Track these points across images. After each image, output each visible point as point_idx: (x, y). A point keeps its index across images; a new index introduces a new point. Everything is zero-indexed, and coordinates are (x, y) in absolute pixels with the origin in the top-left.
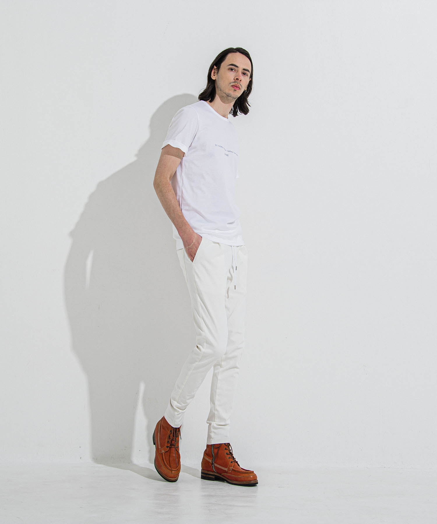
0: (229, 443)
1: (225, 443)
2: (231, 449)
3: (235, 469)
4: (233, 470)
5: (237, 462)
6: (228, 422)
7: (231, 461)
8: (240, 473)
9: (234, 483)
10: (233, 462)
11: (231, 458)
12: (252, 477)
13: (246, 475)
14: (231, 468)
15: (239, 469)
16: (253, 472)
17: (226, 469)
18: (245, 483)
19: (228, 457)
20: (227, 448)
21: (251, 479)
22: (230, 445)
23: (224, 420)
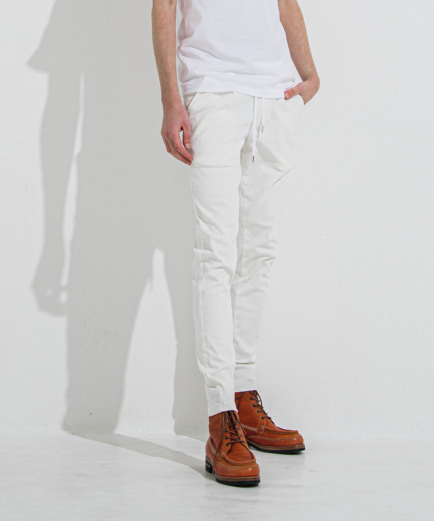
0: (256, 391)
1: (249, 391)
2: (259, 399)
3: (269, 428)
4: (266, 429)
5: (270, 418)
6: (254, 359)
7: (261, 417)
8: (278, 434)
9: (269, 449)
10: (265, 418)
11: (260, 412)
12: (295, 439)
13: (287, 437)
14: (263, 427)
15: (276, 429)
16: (297, 432)
17: (255, 429)
18: (286, 448)
19: (256, 411)
20: (254, 397)
21: (296, 443)
22: (257, 394)
23: (248, 355)
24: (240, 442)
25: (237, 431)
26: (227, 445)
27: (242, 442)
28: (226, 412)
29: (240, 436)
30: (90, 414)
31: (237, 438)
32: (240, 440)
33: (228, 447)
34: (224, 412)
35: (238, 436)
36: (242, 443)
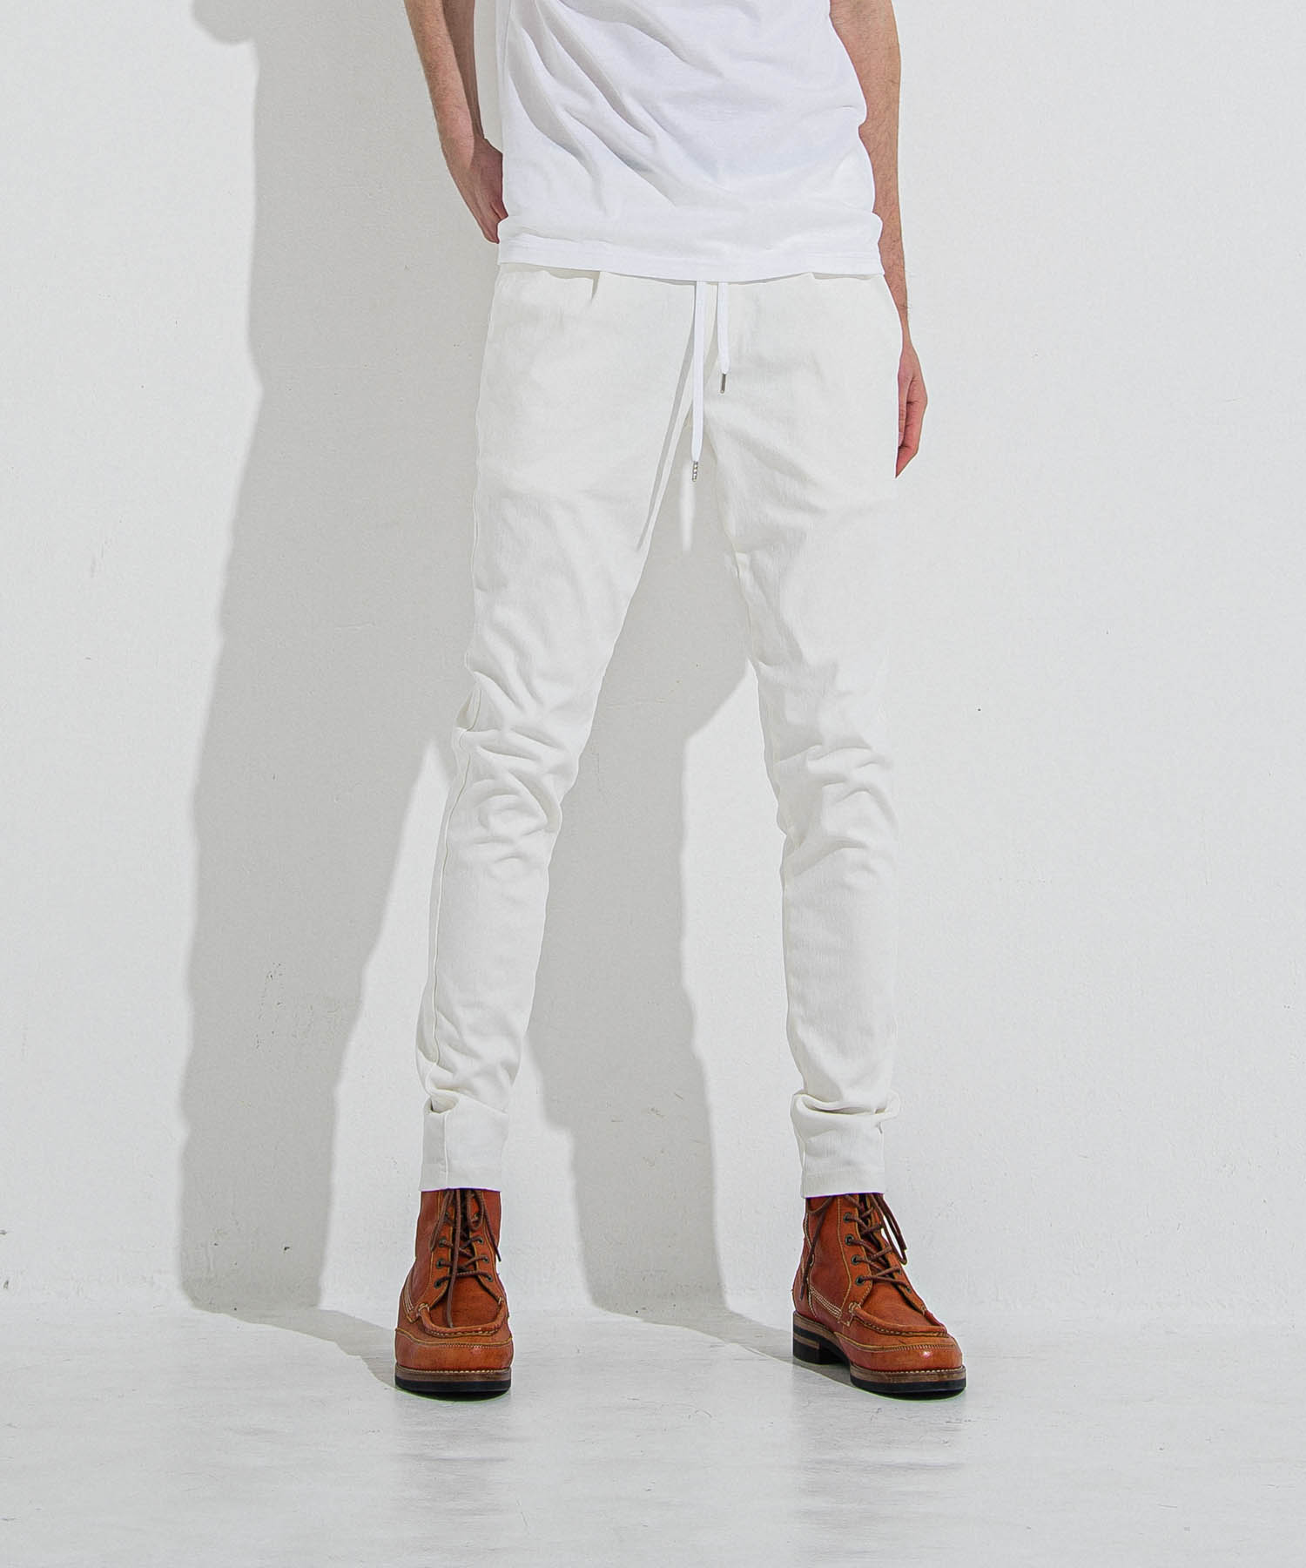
7: (856, 1277)
14: (854, 1308)
17: (837, 1313)
19: (851, 1258)
20: (855, 1215)
24: (475, 1277)
25: (473, 1244)
26: (438, 1284)
27: (480, 1277)
28: (455, 1190)
29: (479, 1260)
30: (286, 1249)
31: (467, 1266)
32: (475, 1269)
33: (438, 1289)
34: (449, 1190)
35: (472, 1260)
36: (479, 1281)
